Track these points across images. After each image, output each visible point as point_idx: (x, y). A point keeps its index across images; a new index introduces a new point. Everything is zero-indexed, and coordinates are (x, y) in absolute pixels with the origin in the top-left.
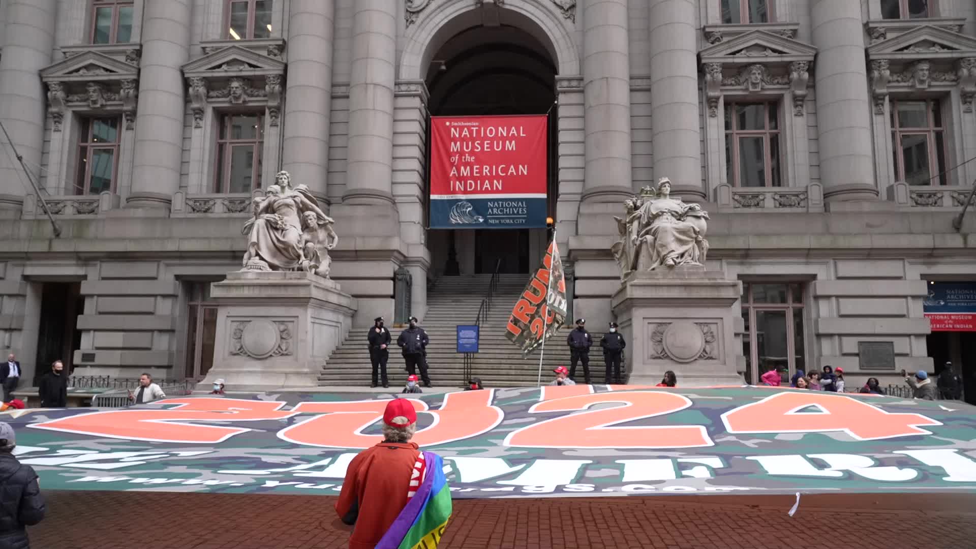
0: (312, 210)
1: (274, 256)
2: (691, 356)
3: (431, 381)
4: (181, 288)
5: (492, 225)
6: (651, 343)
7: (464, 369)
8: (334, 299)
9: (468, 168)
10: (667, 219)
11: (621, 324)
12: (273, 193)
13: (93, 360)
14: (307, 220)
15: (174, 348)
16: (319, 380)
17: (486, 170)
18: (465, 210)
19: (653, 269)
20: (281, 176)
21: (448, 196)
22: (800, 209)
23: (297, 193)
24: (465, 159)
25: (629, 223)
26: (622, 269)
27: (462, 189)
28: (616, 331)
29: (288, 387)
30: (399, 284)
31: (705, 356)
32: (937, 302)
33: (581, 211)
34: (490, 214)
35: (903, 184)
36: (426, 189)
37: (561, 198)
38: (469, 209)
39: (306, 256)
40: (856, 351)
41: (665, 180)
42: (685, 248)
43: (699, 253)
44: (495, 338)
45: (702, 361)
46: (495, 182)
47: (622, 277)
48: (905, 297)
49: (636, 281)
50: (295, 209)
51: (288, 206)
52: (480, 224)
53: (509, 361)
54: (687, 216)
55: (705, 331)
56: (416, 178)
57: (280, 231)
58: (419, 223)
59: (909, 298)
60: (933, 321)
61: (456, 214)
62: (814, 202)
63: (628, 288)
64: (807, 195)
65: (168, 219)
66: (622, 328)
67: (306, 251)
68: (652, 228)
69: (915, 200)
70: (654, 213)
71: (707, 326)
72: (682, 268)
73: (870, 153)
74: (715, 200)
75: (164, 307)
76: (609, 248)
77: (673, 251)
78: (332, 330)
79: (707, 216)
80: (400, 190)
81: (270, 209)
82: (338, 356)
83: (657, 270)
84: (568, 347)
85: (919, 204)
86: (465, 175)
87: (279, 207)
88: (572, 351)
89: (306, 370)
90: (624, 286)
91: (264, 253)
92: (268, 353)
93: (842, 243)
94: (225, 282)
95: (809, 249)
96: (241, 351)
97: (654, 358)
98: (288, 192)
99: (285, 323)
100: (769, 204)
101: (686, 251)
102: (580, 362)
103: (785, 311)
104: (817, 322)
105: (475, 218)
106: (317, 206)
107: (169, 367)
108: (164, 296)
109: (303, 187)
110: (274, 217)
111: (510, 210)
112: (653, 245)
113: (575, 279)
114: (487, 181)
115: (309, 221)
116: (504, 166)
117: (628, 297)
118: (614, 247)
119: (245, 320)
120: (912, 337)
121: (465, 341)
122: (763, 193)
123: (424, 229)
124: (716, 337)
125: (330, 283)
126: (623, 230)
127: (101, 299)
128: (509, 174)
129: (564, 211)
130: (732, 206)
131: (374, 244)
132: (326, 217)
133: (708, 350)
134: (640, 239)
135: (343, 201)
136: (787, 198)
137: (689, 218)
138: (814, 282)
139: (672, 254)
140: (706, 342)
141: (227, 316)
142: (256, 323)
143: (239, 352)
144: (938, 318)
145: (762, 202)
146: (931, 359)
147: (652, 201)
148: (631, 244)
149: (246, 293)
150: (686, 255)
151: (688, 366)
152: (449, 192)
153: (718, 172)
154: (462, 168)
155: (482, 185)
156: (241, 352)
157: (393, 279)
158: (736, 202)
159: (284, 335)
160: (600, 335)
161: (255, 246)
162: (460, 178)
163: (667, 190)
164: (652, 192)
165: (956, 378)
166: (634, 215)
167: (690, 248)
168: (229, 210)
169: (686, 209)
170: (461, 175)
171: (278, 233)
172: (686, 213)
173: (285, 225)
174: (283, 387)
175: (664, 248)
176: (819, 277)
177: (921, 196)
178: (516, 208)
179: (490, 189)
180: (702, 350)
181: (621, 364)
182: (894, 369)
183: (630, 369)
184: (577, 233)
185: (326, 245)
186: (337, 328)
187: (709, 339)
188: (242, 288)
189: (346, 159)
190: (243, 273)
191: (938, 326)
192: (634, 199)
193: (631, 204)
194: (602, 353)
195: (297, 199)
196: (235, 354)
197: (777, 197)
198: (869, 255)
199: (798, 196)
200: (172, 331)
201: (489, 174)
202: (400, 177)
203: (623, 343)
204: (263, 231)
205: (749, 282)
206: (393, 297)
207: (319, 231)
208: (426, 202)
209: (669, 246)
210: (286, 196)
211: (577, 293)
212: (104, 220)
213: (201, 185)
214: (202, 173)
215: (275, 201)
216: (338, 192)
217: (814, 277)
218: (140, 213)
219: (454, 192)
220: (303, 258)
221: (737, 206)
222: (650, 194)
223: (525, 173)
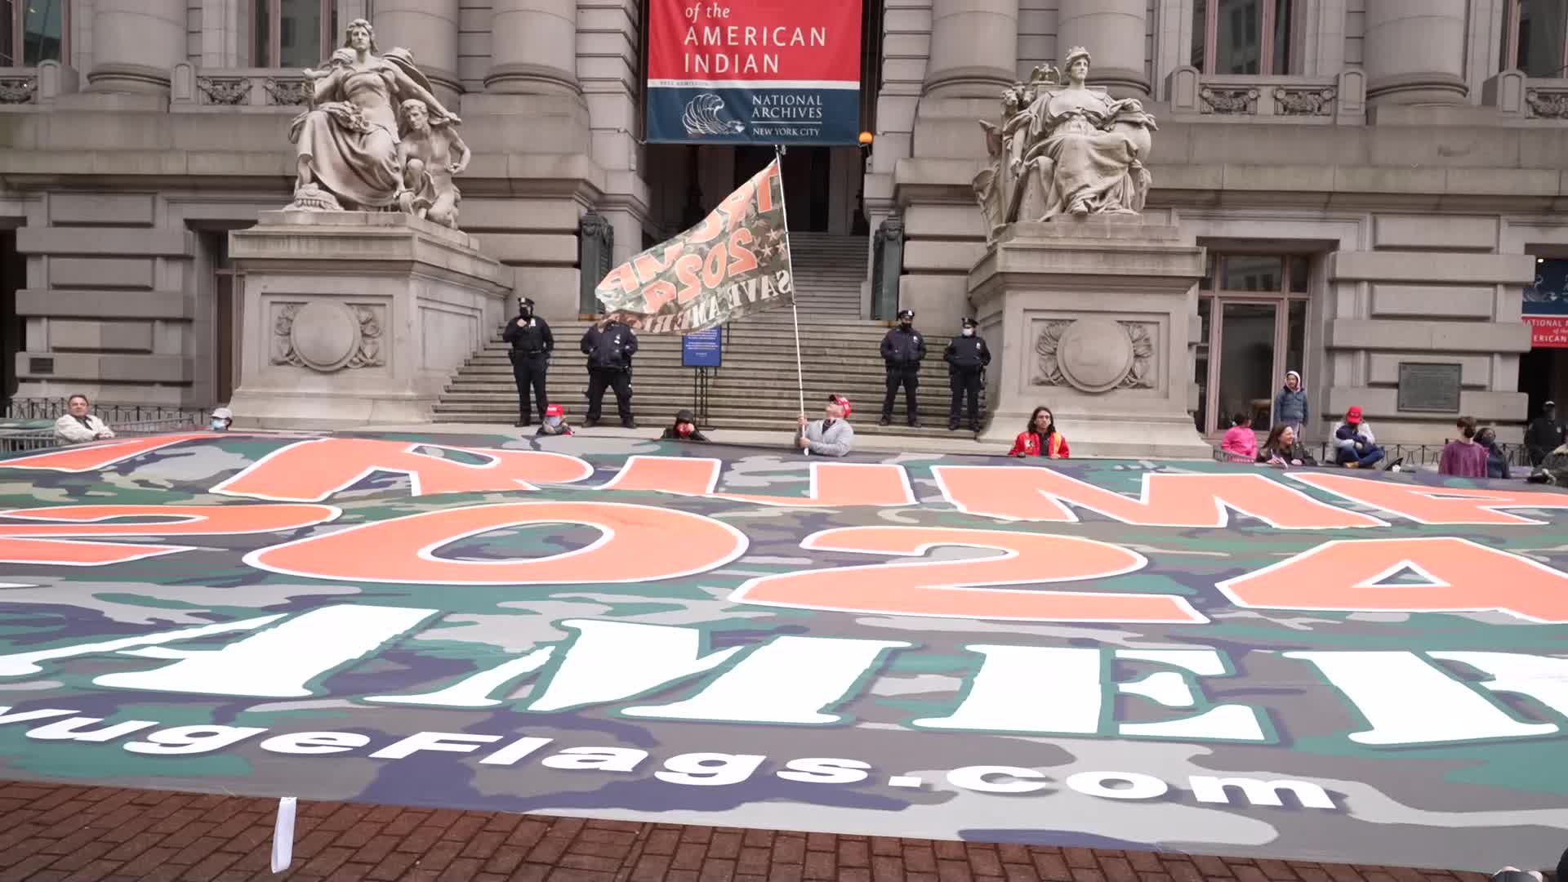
0: (419, 97)
1: (347, 182)
2: (1105, 382)
3: (635, 417)
4: (197, 243)
5: (758, 137)
6: (1036, 357)
7: (696, 395)
8: (463, 265)
9: (718, 29)
10: (1079, 126)
11: (984, 320)
12: (343, 62)
13: (51, 371)
14: (409, 117)
15: (193, 351)
16: (436, 411)
17: (750, 35)
18: (710, 109)
19: (1048, 220)
20: (356, 30)
21: (680, 81)
22: (1321, 117)
23: (386, 63)
24: (711, 13)
25: (1007, 133)
26: (990, 221)
27: (706, 70)
28: (974, 333)
29: (377, 423)
30: (588, 242)
31: (1132, 382)
32: (1545, 296)
33: (921, 114)
34: (756, 118)
35: (1514, 75)
36: (641, 68)
37: (886, 88)
38: (718, 108)
39: (407, 185)
40: (1394, 379)
41: (1079, 51)
42: (1109, 181)
43: (1133, 192)
44: (757, 342)
45: (1125, 391)
46: (767, 57)
47: (989, 235)
48: (1494, 284)
49: (1015, 242)
50: (385, 95)
51: (371, 87)
52: (738, 136)
53: (779, 384)
54: (1116, 122)
55: (1135, 337)
56: (621, 46)
57: (357, 136)
58: (626, 131)
59: (1500, 288)
60: (1537, 330)
61: (694, 116)
62: (1347, 106)
63: (1000, 253)
64: (1337, 93)
65: (166, 114)
66: (985, 329)
67: (408, 175)
68: (1051, 143)
69: (1534, 108)
70: (1056, 115)
71: (1140, 327)
72: (1102, 217)
73: (1460, 13)
74: (1168, 97)
75: (171, 278)
76: (971, 183)
77: (1087, 186)
78: (465, 322)
79: (1153, 123)
80: (592, 69)
81: (337, 92)
82: (474, 369)
83: (1055, 222)
84: (883, 362)
85: (1541, 114)
86: (712, 42)
87: (354, 89)
88: (888, 368)
89: (409, 393)
90: (992, 251)
91: (328, 177)
92: (340, 361)
93: (1392, 183)
94: (255, 229)
95: (1330, 194)
96: (291, 357)
97: (1039, 384)
98: (372, 62)
99: (371, 308)
100: (1265, 106)
101: (1111, 187)
102: (902, 388)
103: (1274, 306)
104: (1330, 327)
105: (729, 124)
106: (430, 91)
107: (186, 384)
108: (169, 258)
109: (401, 52)
110: (342, 107)
111: (792, 111)
112: (1051, 176)
113: (906, 238)
114: (751, 57)
115: (413, 119)
116: (783, 28)
117: (999, 270)
118: (976, 180)
119: (295, 302)
120: (1497, 358)
121: (696, 346)
122: (1255, 87)
123: (637, 142)
124: (1154, 347)
125: (457, 238)
126: (995, 149)
127: (54, 261)
128: (792, 44)
129: (890, 113)
130: (1197, 108)
131: (541, 168)
132: (445, 112)
133: (1138, 370)
134: (1026, 163)
135: (486, 86)
136: (1300, 97)
137: (1120, 126)
138: (1333, 253)
139: (1087, 190)
140: (1137, 356)
141: (263, 294)
142: (314, 305)
143: (287, 359)
144: (1542, 324)
145: (1252, 104)
146: (1525, 396)
147: (1053, 93)
148: (1009, 172)
149: (294, 250)
150: (1110, 194)
151: (1100, 399)
152: (681, 75)
153: (1176, 48)
154: (707, 29)
155: (742, 63)
156: (292, 360)
157: (578, 233)
158: (1206, 103)
159: (368, 329)
160: (945, 341)
161: (310, 163)
162: (702, 49)
163: (1082, 71)
164: (1053, 76)
165: (1559, 430)
166: (1017, 118)
167: (1119, 182)
168: (278, 101)
169: (1115, 109)
170: (705, 43)
171: (352, 139)
172: (1116, 115)
173: (366, 124)
174: (368, 423)
175: (1071, 180)
176: (1342, 245)
177: (1544, 97)
178: (803, 107)
179: (756, 71)
180: (1128, 369)
181: (981, 394)
182: (1457, 413)
183: (995, 403)
184: (912, 155)
185: (448, 164)
186: (474, 321)
187: (1141, 351)
188: (286, 241)
189: (490, 8)
190: (287, 212)
191: (1541, 338)
192: (1020, 89)
193: (1014, 98)
194: (946, 373)
195: (388, 75)
196: (280, 364)
197: (1281, 95)
198: (1438, 206)
199: (1319, 94)
200: (186, 321)
201: (755, 43)
202: (592, 44)
203: (985, 355)
204: (324, 134)
205: (1218, 251)
206: (577, 265)
207: (433, 138)
208: (640, 94)
209: (1078, 178)
210: (367, 69)
211: (907, 264)
212: (47, 115)
213: (226, 54)
214: (226, 29)
215: (346, 79)
216: (478, 71)
217: (1334, 244)
218: (113, 102)
219: (691, 75)
220: (402, 187)
221: (1206, 110)
222: (1050, 80)
223: (822, 42)
